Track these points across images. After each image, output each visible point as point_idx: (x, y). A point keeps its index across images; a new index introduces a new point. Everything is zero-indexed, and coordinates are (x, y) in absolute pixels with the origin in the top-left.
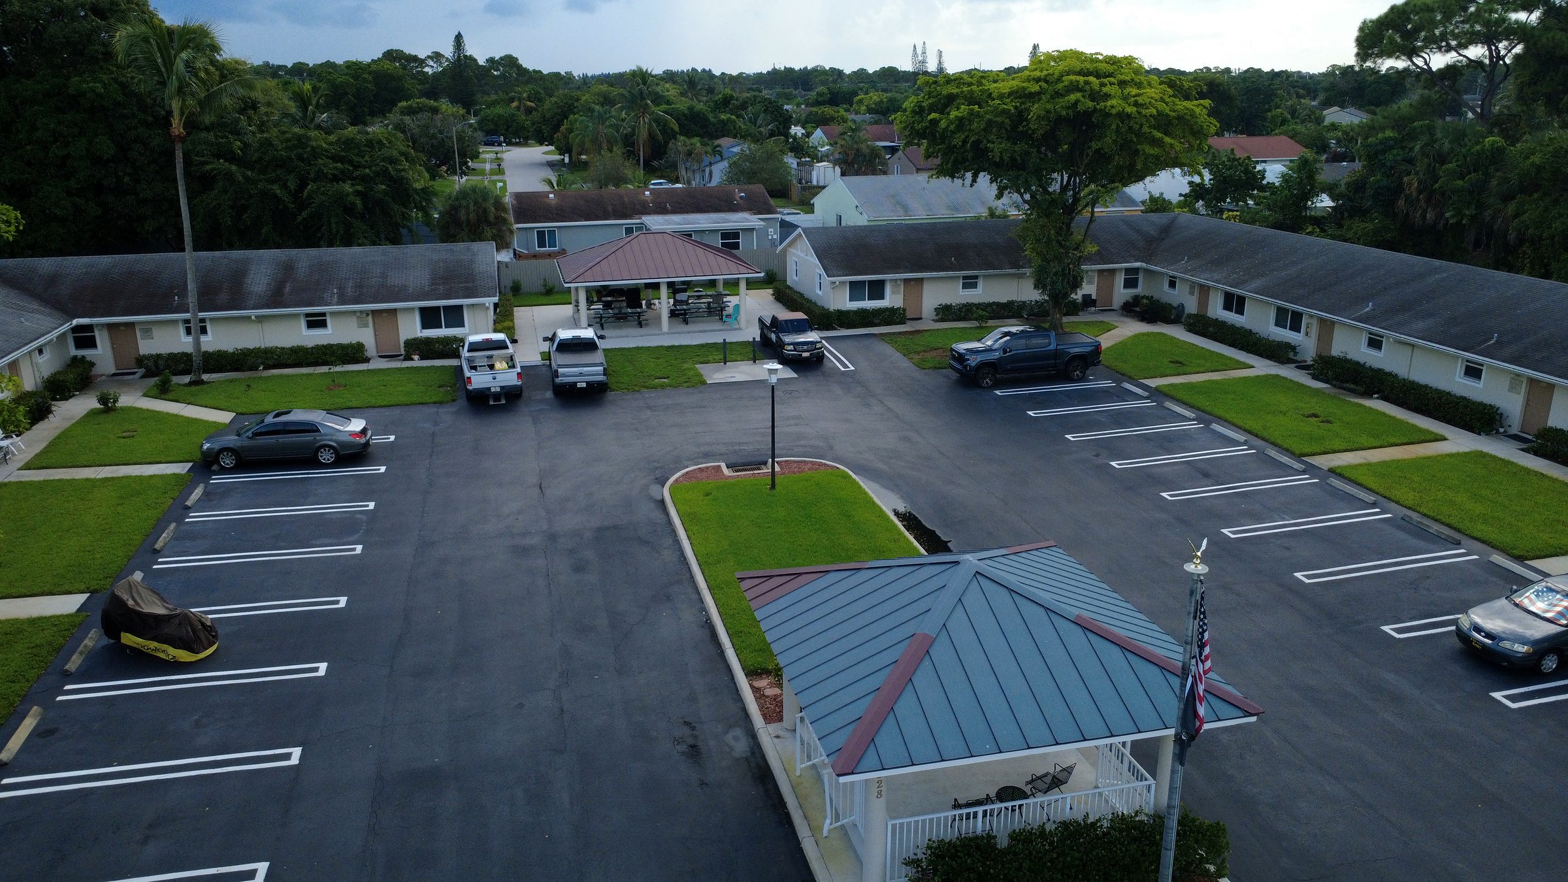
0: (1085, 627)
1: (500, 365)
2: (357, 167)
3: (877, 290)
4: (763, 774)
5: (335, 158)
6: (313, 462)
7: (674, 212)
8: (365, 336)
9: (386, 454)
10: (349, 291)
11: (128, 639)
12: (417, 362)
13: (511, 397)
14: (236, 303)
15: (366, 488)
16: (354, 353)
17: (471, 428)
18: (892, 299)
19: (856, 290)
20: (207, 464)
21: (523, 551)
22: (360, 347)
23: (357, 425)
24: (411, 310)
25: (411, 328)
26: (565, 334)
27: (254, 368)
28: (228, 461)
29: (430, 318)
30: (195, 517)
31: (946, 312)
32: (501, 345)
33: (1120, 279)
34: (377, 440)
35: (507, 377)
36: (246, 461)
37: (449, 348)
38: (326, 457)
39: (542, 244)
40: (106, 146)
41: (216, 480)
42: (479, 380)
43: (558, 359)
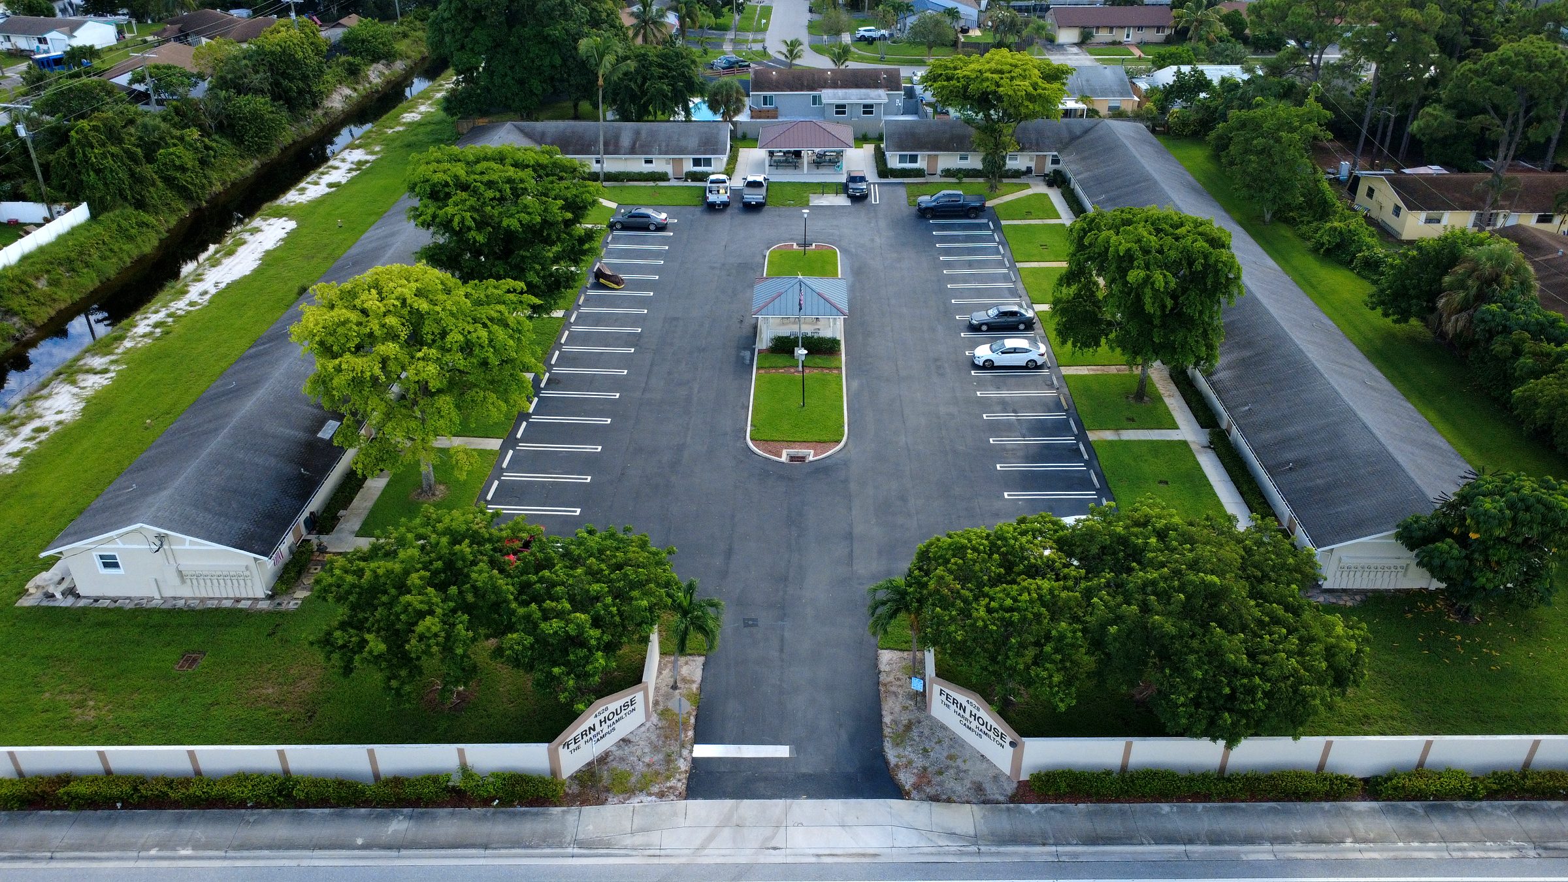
0: (819, 294)
1: (722, 191)
2: (670, 70)
3: (913, 159)
4: (755, 327)
5: (660, 66)
6: (647, 229)
7: (842, 87)
8: (668, 169)
9: (674, 227)
10: (663, 148)
11: (602, 280)
12: (690, 183)
13: (725, 205)
14: (616, 152)
15: (665, 241)
16: (663, 177)
17: (708, 219)
18: (921, 164)
19: (902, 159)
20: (612, 226)
21: (713, 268)
22: (666, 174)
23: (663, 216)
24: (689, 158)
25: (689, 166)
26: (750, 179)
27: (622, 180)
28: (619, 226)
29: (697, 162)
30: (610, 246)
31: (948, 173)
32: (724, 182)
33: (1049, 160)
34: (670, 221)
35: (723, 197)
36: (625, 227)
37: (702, 177)
38: (652, 227)
39: (765, 103)
40: (558, 61)
41: (615, 233)
42: (712, 198)
43: (747, 191)
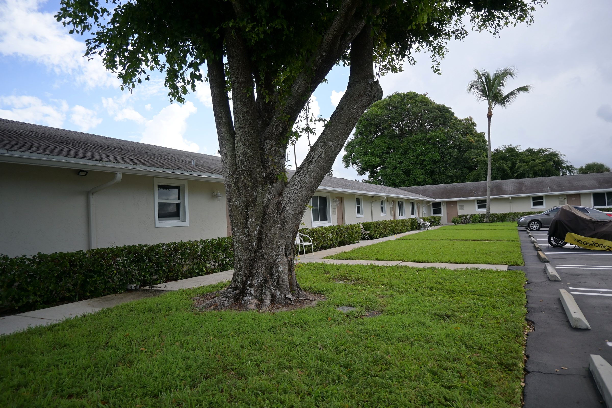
10: (555, 188)
14: (501, 193)
24: (589, 194)
28: (534, 227)
